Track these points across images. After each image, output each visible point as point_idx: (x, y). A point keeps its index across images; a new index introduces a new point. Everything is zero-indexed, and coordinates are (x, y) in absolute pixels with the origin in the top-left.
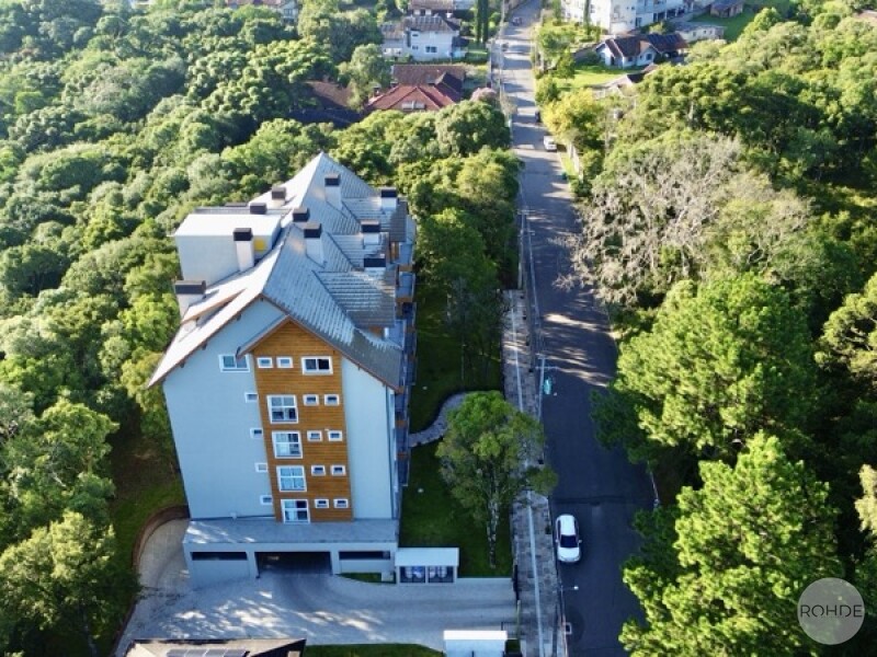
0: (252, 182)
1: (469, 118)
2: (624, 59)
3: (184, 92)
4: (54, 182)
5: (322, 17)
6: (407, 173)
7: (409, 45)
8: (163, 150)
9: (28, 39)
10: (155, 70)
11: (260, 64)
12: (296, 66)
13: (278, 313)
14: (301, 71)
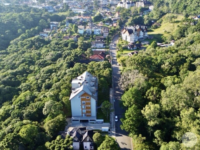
0: (75, 73)
1: (105, 64)
2: (131, 49)
3: (62, 57)
4: (46, 73)
5: (82, 42)
6: (97, 72)
7: (96, 45)
8: (61, 67)
9: (34, 46)
10: (57, 54)
11: (74, 53)
12: (79, 54)
13: (84, 92)
14: (80, 54)
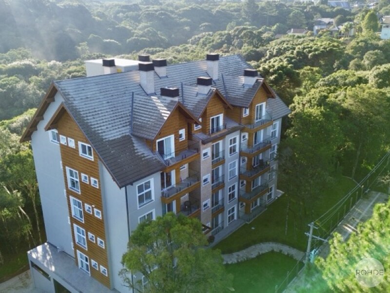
3: (258, 60)
10: (251, 51)
11: (298, 49)
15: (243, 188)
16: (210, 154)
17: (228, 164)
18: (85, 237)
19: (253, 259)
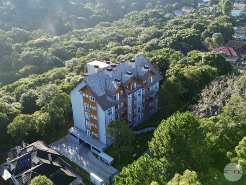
4: (114, 52)
7: (245, 35)
9: (144, 22)
10: (156, 32)
11: (178, 34)
14: (186, 37)
15: (144, 108)
16: (131, 97)
17: (138, 100)
18: (90, 125)
19: (145, 133)
